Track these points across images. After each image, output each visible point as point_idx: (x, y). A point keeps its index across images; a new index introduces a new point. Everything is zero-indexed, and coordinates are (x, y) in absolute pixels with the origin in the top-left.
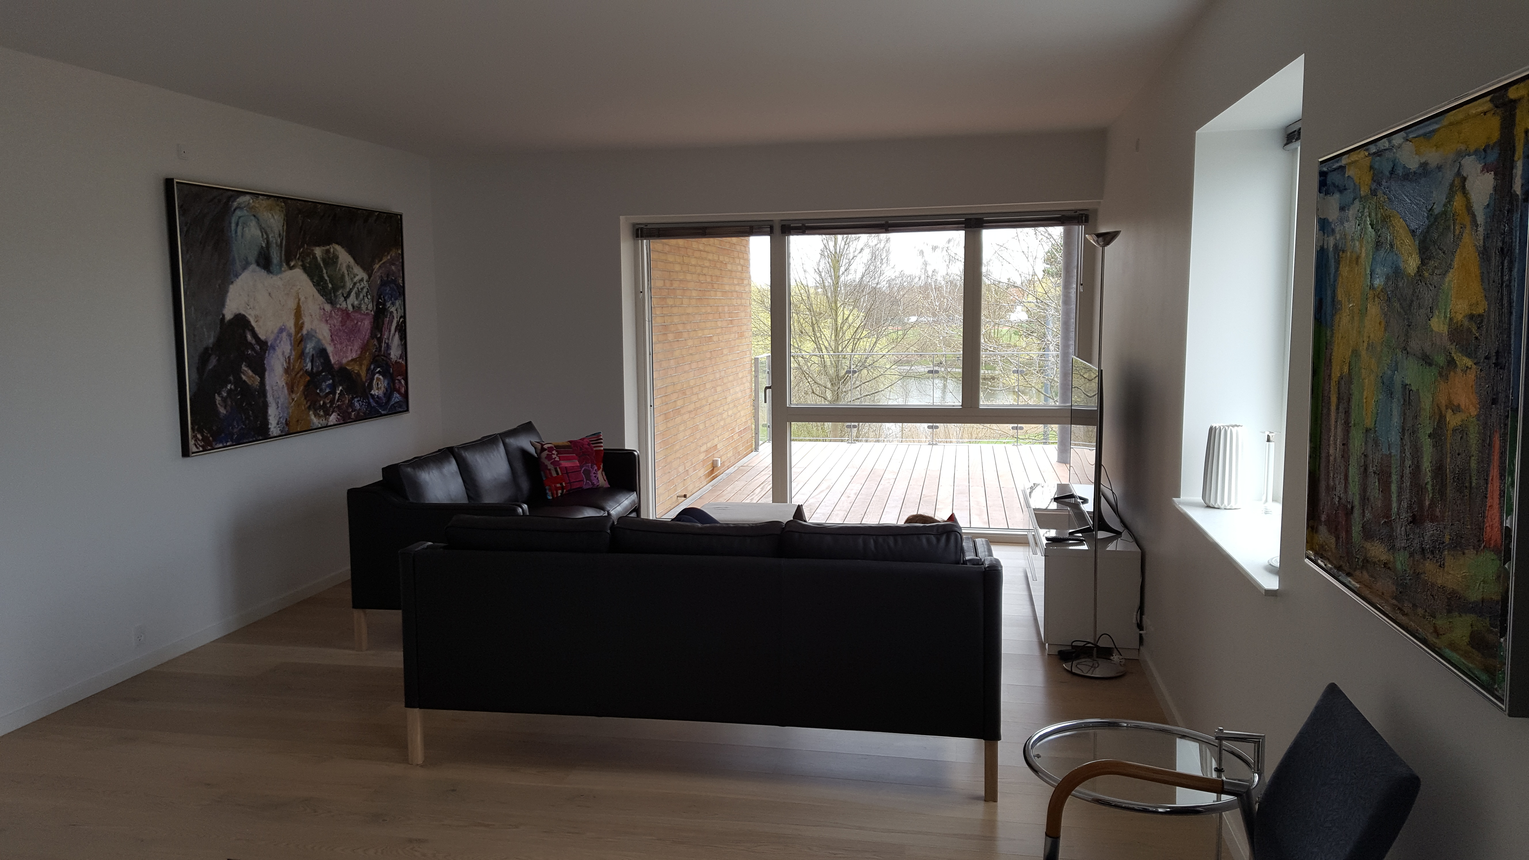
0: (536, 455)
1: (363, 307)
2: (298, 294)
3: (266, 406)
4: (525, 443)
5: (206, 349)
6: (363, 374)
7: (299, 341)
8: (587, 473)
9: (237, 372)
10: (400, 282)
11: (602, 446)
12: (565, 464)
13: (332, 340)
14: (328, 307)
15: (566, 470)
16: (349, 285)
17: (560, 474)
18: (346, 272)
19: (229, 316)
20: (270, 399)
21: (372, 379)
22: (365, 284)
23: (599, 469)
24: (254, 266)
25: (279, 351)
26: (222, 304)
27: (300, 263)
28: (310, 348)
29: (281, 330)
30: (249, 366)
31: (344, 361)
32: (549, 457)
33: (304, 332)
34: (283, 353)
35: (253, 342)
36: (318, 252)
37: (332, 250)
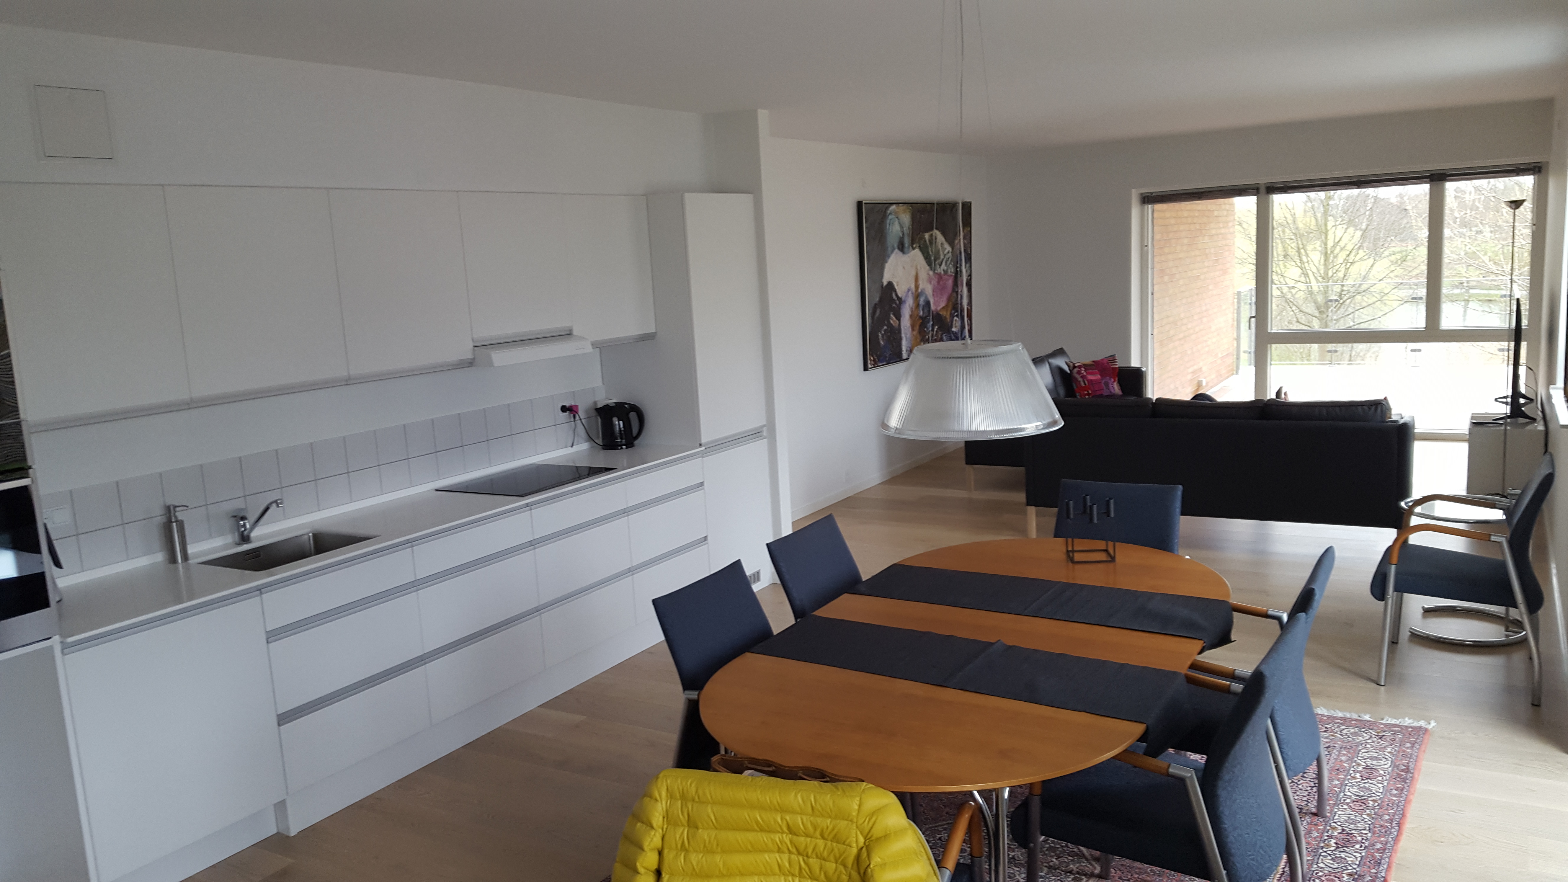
0: (1069, 372)
1: (949, 271)
2: (917, 266)
3: (901, 339)
4: (1060, 362)
5: (876, 304)
6: (948, 317)
7: (917, 297)
8: (1107, 384)
9: (888, 318)
10: (969, 251)
11: (1116, 365)
12: (1090, 377)
13: (933, 295)
14: (931, 273)
15: (1090, 381)
16: (942, 257)
17: (1087, 384)
18: (940, 248)
19: (885, 283)
20: (903, 335)
21: (952, 321)
22: (950, 254)
23: (1115, 381)
24: (896, 250)
25: (907, 305)
26: (881, 275)
27: (918, 245)
28: (922, 301)
29: (909, 290)
30: (894, 314)
31: (939, 308)
32: (1079, 373)
33: (919, 291)
34: (909, 306)
35: (896, 299)
36: (927, 236)
37: (934, 234)
